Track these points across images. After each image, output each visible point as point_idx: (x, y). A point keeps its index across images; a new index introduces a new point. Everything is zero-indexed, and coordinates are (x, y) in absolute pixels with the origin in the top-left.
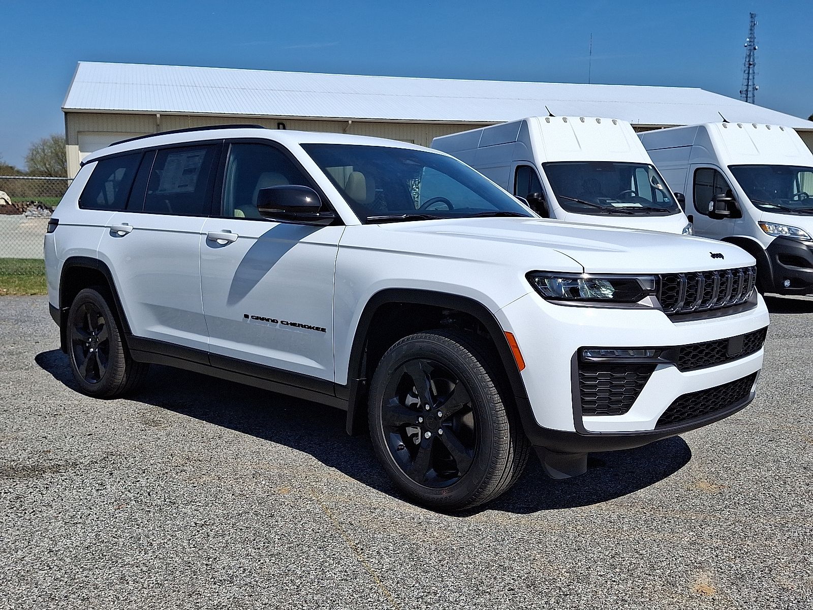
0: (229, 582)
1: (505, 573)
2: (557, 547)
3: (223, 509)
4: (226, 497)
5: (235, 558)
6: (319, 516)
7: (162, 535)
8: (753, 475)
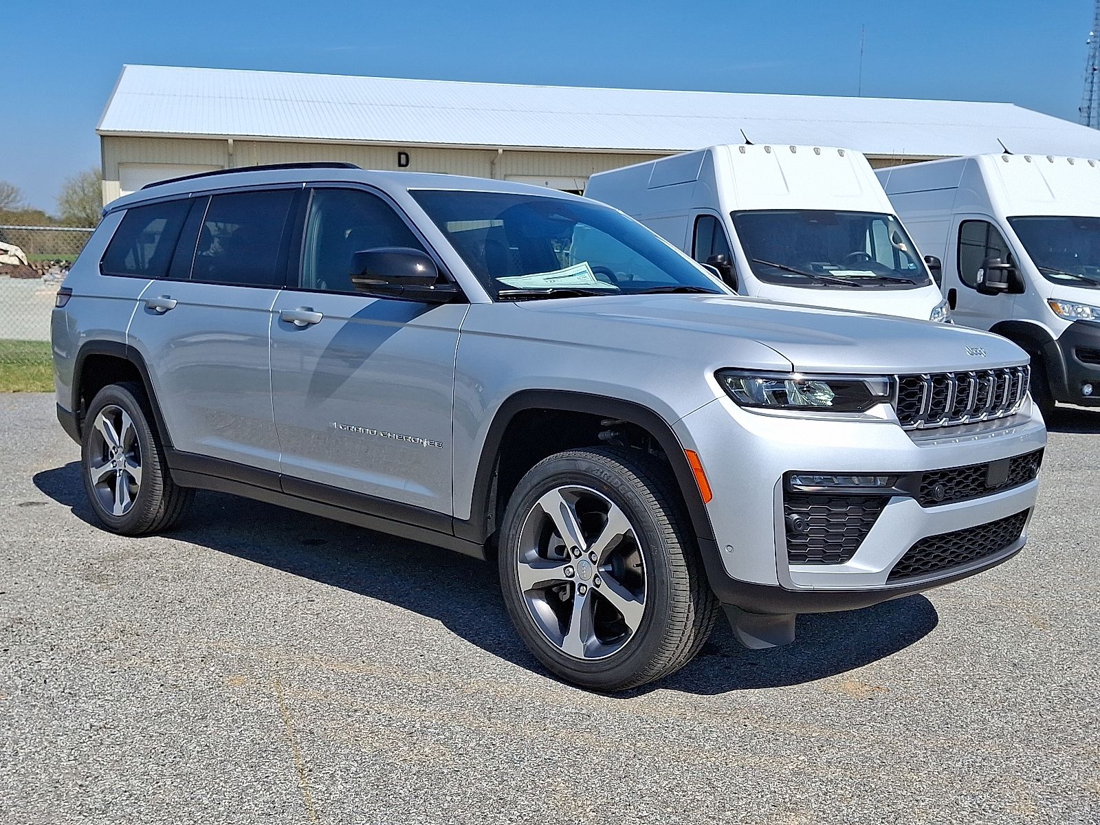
0: (101, 812)
1: (502, 810)
2: (595, 772)
3: (139, 706)
4: (151, 688)
5: (124, 778)
6: (270, 720)
7: (37, 740)
8: (931, 673)
